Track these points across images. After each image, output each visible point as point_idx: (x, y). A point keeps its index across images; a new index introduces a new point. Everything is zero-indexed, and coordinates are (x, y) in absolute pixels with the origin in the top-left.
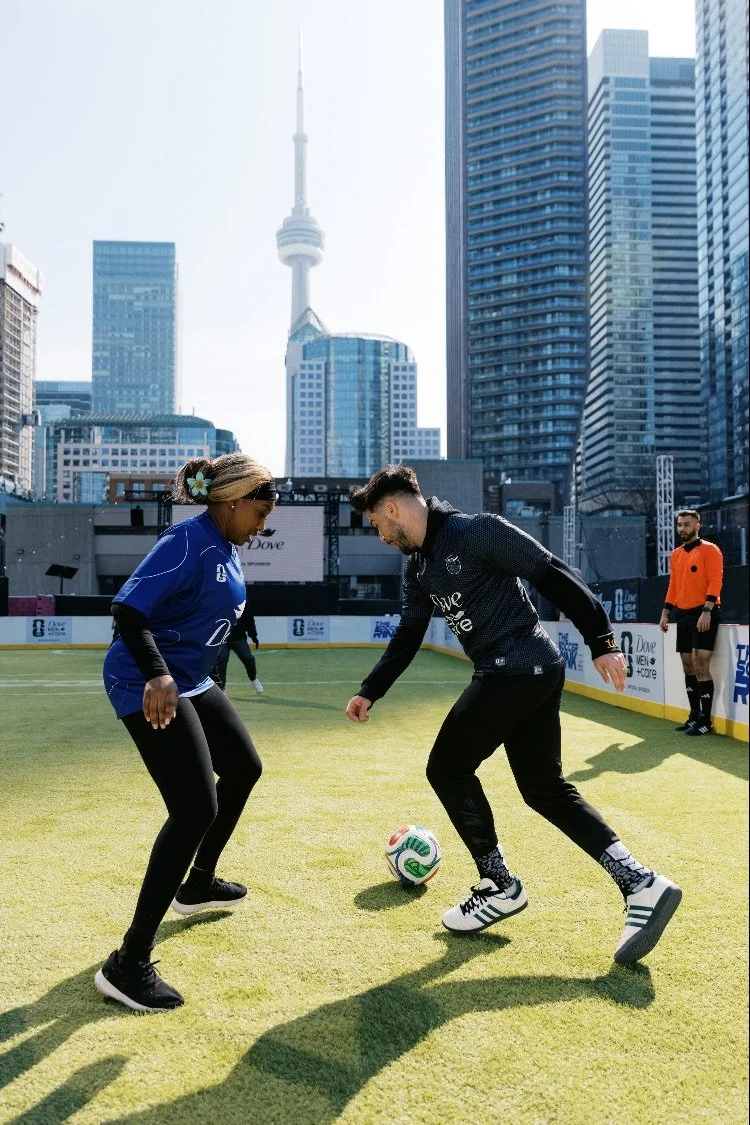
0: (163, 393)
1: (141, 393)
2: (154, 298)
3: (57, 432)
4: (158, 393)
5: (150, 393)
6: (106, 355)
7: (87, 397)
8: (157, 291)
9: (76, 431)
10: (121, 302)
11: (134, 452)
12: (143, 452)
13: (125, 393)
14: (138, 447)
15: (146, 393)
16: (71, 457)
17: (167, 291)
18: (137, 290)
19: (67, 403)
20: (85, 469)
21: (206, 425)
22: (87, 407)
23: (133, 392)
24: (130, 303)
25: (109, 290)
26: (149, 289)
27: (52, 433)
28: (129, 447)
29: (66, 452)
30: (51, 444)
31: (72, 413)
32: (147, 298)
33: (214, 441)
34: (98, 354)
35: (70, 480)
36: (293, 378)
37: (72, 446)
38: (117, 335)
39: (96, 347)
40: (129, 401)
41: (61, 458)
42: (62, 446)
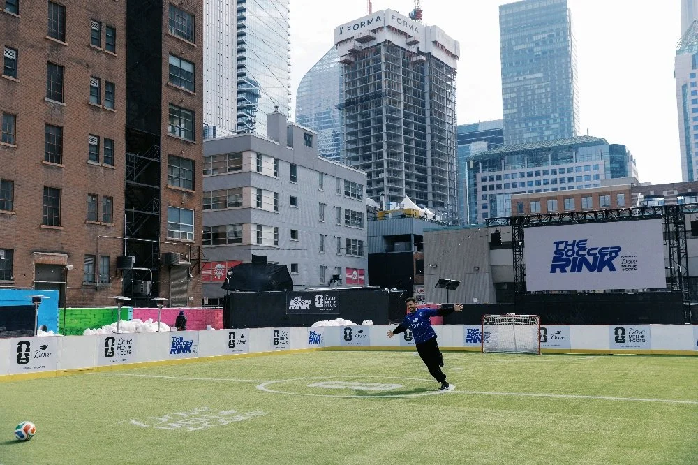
0: (562, 120)
1: (544, 122)
2: (551, 42)
3: (476, 165)
4: (558, 121)
5: (551, 121)
6: (514, 96)
7: (501, 132)
8: (552, 36)
9: (490, 162)
10: (524, 50)
11: (537, 174)
12: (545, 173)
13: (530, 124)
14: (541, 169)
15: (548, 122)
16: (488, 183)
17: (561, 34)
18: (535, 38)
19: (485, 140)
20: (499, 191)
21: (600, 142)
22: (501, 140)
23: (537, 123)
24: (531, 50)
25: (514, 43)
26: (546, 35)
27: (472, 166)
28: (533, 170)
29: (484, 180)
30: (472, 174)
31: (489, 147)
32: (544, 43)
33: (608, 157)
34: (507, 96)
35: (487, 202)
36: (684, 87)
37: (487, 175)
38: (521, 78)
39: (505, 91)
40: (534, 130)
41: (480, 185)
42: (480, 175)
